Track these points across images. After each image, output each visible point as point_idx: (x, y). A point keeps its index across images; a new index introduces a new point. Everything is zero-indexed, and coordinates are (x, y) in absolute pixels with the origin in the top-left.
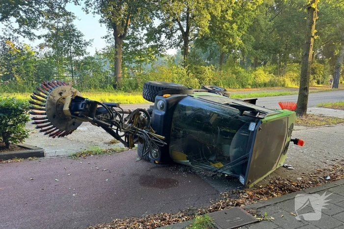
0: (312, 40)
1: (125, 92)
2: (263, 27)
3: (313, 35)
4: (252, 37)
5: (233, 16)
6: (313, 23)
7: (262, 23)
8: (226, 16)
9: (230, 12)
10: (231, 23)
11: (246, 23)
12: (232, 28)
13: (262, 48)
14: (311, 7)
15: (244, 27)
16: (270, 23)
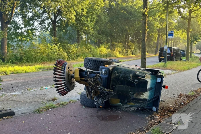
0: (146, 31)
1: (13, 64)
2: (104, 21)
3: (147, 29)
4: (97, 27)
5: (87, 13)
6: (146, 23)
7: (103, 18)
8: (83, 12)
9: (85, 10)
10: (87, 17)
11: (95, 18)
12: (87, 21)
13: (103, 33)
14: (145, 14)
15: (93, 21)
16: (107, 18)
